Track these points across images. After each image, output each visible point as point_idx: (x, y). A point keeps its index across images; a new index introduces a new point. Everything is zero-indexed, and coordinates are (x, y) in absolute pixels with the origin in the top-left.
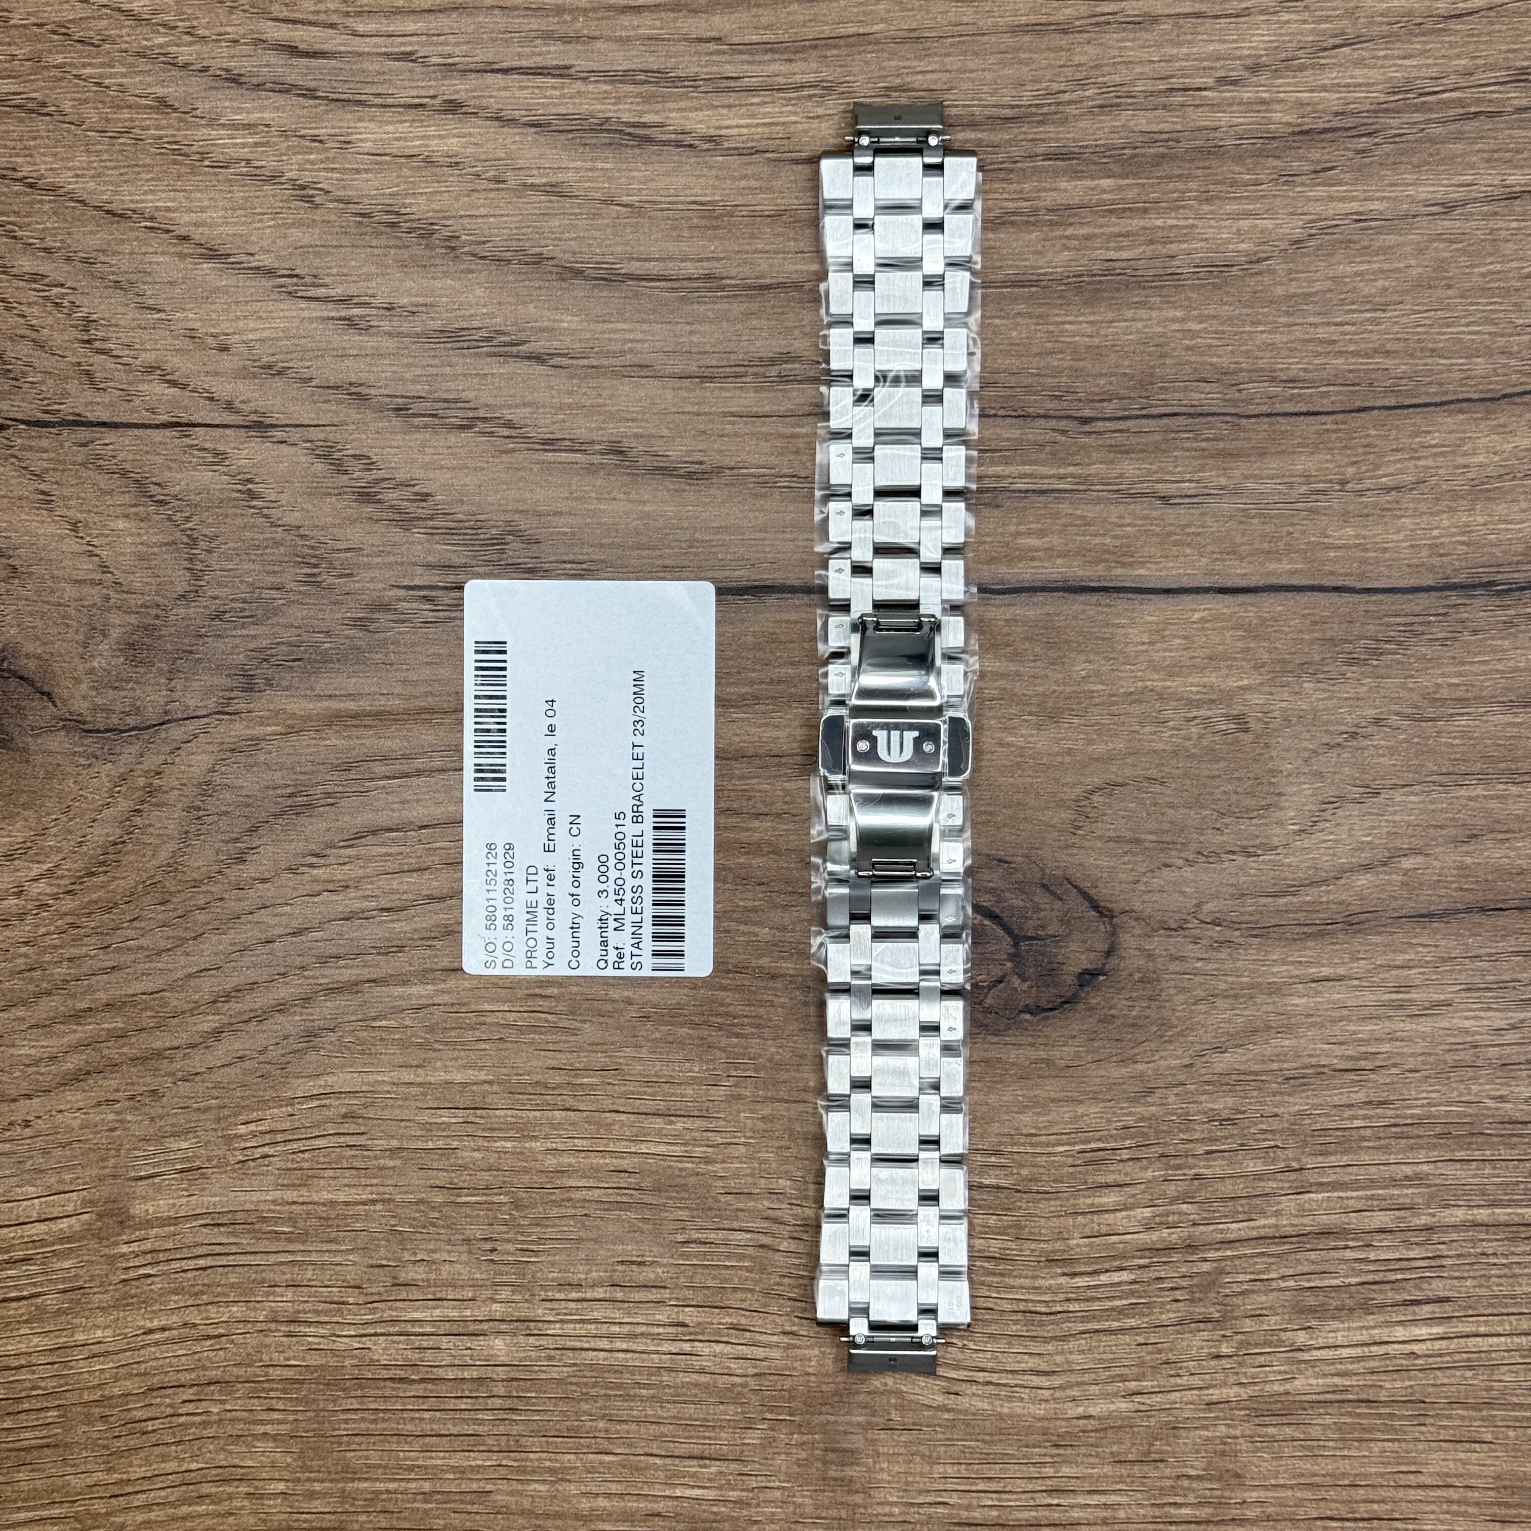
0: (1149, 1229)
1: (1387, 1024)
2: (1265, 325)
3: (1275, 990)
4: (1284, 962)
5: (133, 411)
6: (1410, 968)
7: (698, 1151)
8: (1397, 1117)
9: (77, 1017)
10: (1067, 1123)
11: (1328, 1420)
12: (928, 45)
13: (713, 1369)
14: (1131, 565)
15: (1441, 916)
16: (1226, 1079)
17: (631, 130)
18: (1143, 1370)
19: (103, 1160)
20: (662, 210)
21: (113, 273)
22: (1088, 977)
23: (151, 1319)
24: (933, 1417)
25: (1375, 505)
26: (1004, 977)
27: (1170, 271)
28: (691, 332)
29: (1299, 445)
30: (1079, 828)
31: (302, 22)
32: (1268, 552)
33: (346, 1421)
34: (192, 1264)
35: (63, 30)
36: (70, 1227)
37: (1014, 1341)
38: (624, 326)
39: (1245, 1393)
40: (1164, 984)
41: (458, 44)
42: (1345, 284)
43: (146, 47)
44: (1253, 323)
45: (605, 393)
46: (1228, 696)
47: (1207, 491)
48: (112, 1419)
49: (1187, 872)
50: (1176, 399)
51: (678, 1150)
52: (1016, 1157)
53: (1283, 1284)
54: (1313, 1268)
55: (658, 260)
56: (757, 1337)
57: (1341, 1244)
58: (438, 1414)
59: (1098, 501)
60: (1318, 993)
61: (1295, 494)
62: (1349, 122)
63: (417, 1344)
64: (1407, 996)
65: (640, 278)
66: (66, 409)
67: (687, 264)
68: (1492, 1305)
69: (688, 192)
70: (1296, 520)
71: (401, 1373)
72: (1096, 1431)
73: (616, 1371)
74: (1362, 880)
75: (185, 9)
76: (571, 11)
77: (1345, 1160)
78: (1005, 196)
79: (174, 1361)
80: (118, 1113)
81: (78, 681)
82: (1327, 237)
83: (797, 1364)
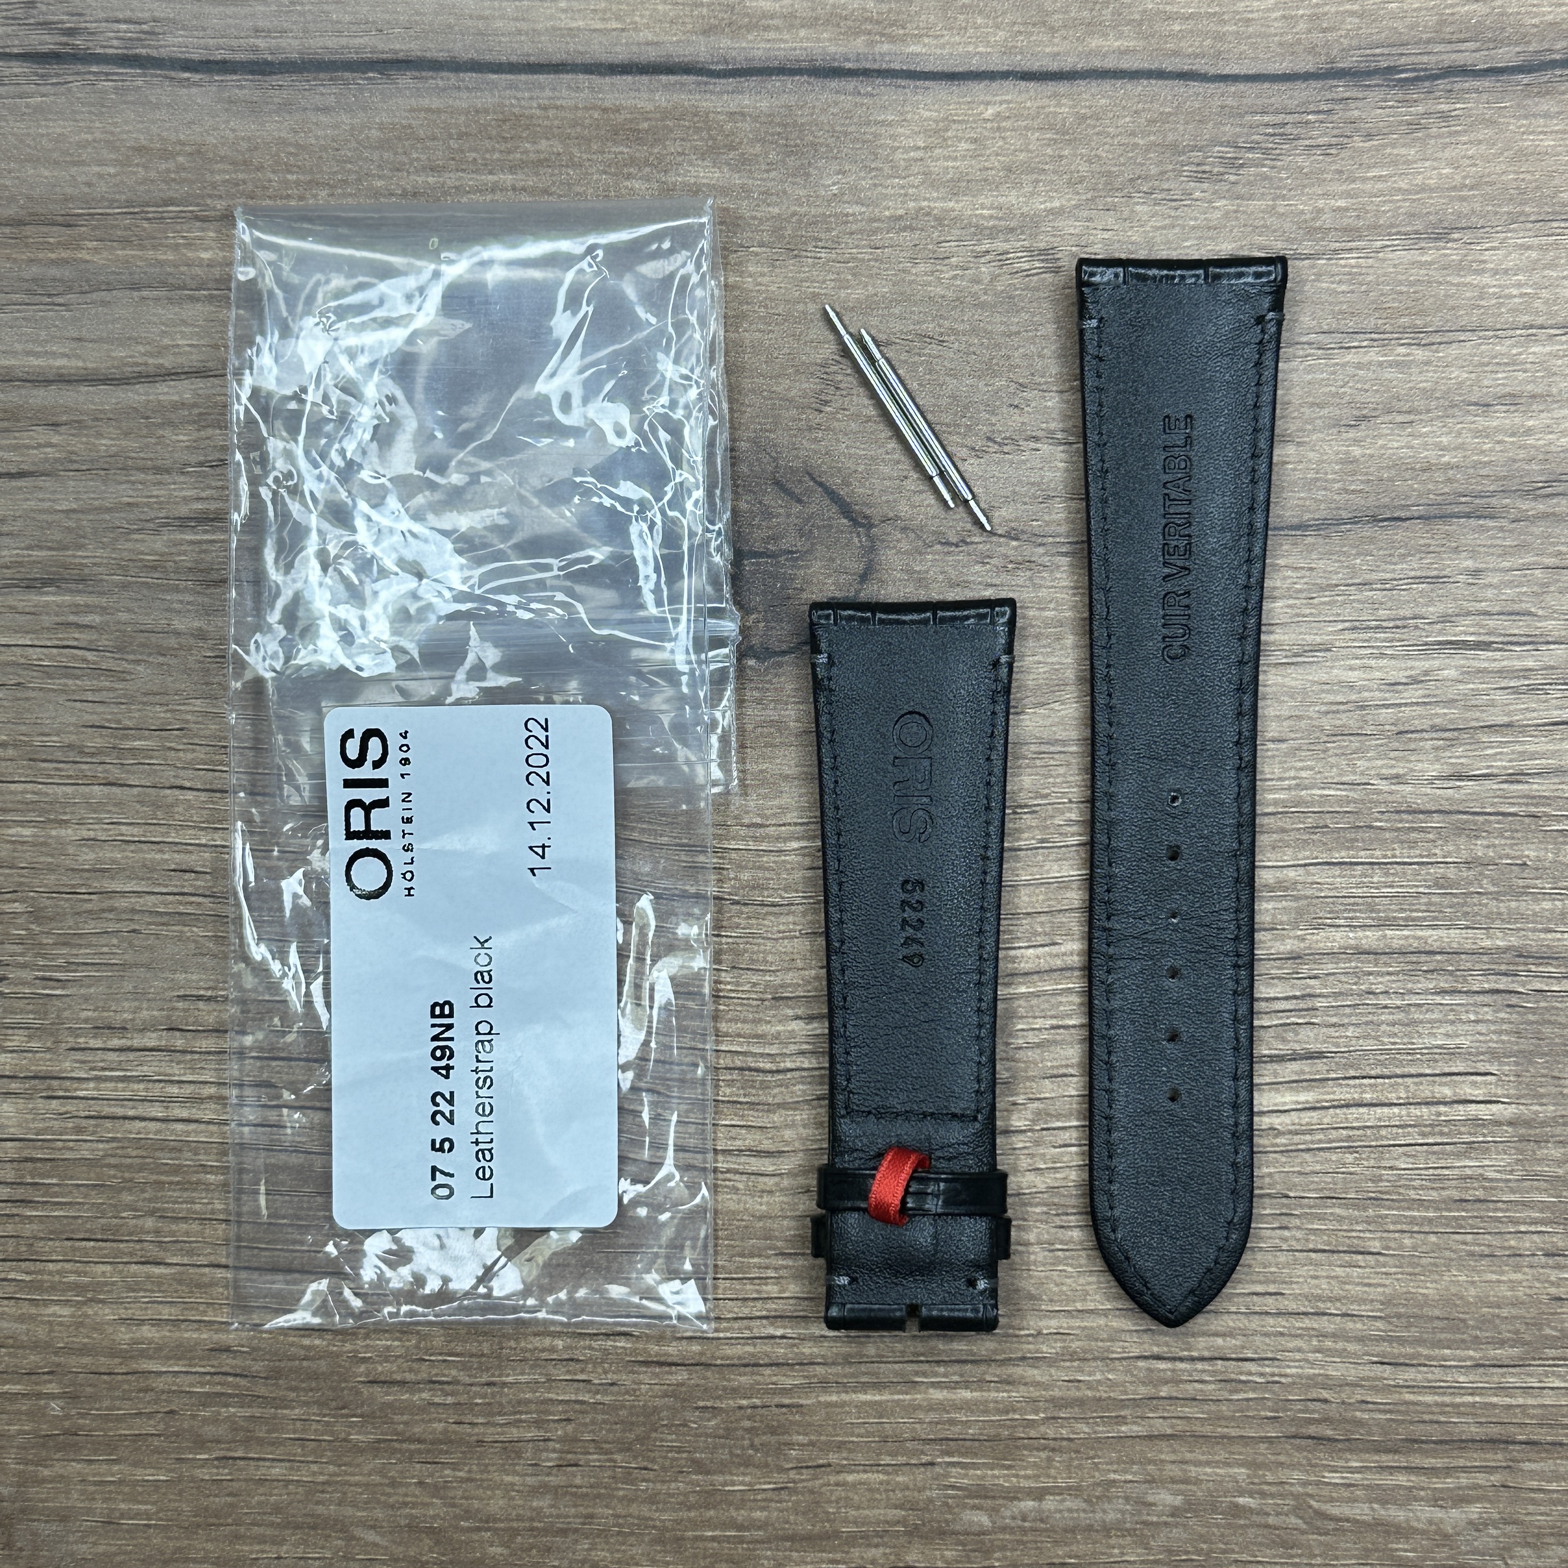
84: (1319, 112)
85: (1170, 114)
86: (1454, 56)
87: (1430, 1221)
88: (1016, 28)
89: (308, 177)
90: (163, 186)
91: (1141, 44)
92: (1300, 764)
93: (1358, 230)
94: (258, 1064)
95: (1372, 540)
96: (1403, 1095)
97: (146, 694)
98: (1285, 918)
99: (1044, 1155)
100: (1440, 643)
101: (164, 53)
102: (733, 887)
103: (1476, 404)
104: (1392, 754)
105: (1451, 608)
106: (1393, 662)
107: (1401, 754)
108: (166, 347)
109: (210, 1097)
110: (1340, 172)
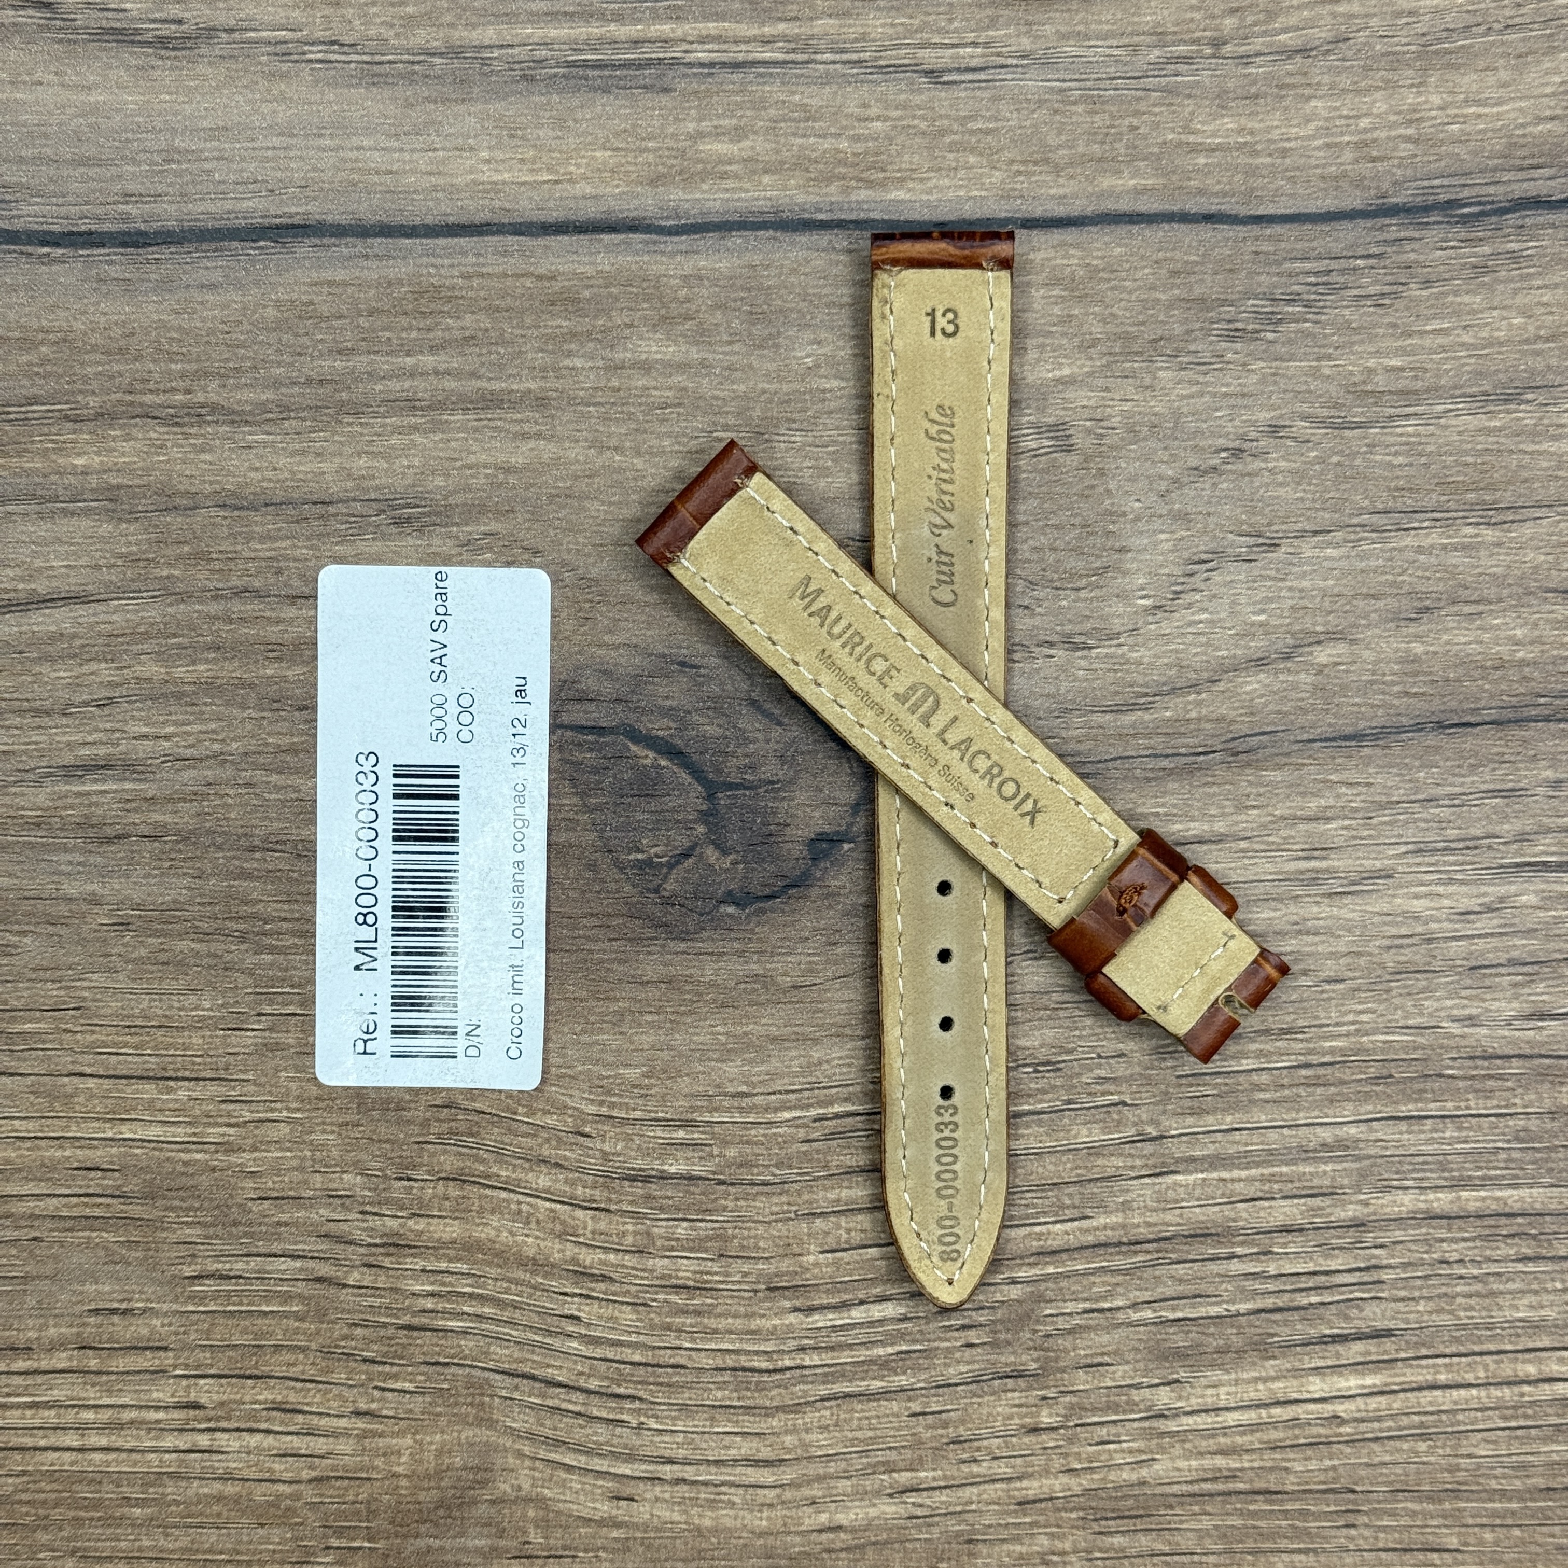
1: (1293, 909)
6: (1328, 819)
7: (214, 1134)
8: (1310, 1052)
10: (796, 1075)
11: (1206, 1523)
13: (246, 1474)
14: (882, 184)
15: (1376, 737)
16: (1045, 1000)
18: (919, 1454)
22: (825, 845)
24: (594, 1536)
25: (1269, 79)
26: (693, 848)
32: (1100, 160)
37: (719, 1415)
39: (1077, 1484)
46: (1039, 395)
47: (1001, 61)
51: (181, 1133)
52: (717, 1129)
53: (1135, 1316)
54: (1182, 1289)
56: (315, 1420)
57: (1224, 1251)
59: (827, 80)
61: (1141, 63)
64: (1324, 864)
68: (1457, 1340)
70: (1142, 106)
72: (847, 1549)
73: (92, 1481)
74: (1253, 684)
77: (1229, 1121)
83: (379, 1462)
84: (1369, 256)
85: (1197, 263)
86: (1525, 185)
87: (1513, 1513)
88: (1015, 167)
89: (195, 366)
90: (25, 382)
91: (1160, 181)
92: (1360, 1007)
93: (1416, 392)
94: (184, 1383)
95: (1437, 749)
96: (1482, 1374)
97: (34, 970)
98: (1346, 1182)
99: (1079, 1454)
100: (1517, 865)
101: (18, 225)
102: (719, 1165)
103: (1555, 591)
104: (1464, 993)
105: (1528, 824)
106: (1464, 888)
107: (1474, 992)
108: (39, 570)
109: (132, 1422)
110: (1395, 326)
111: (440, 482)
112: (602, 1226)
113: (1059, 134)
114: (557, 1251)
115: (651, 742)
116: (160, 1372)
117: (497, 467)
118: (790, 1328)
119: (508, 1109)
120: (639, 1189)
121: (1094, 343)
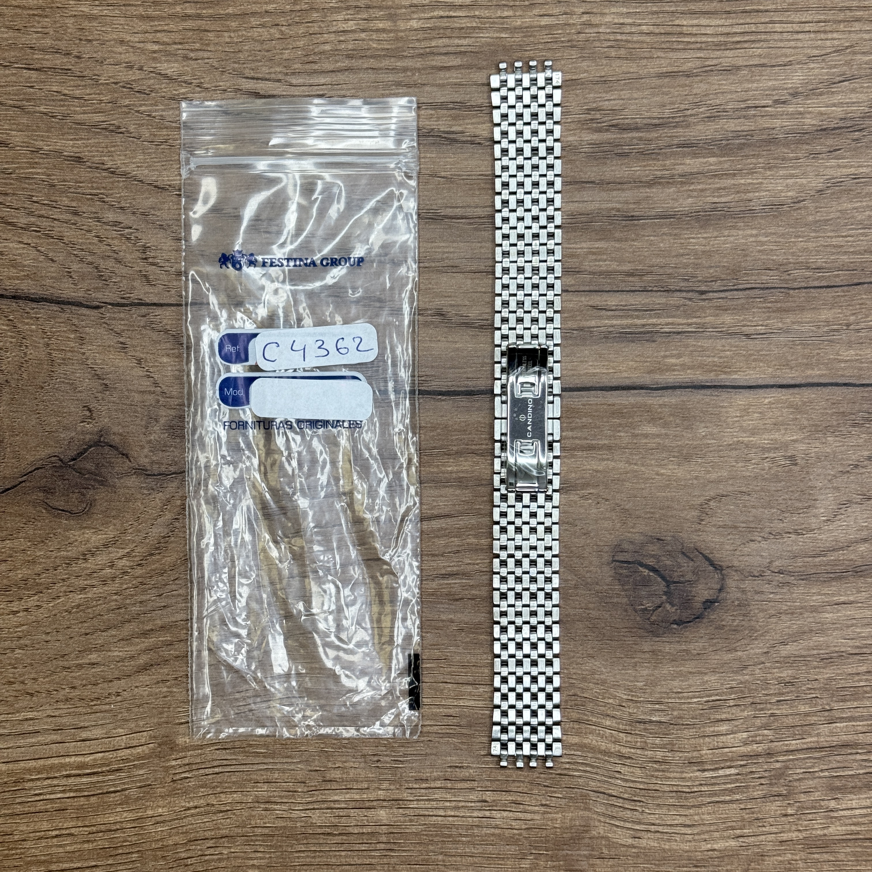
0: (745, 744)
2: (803, 237)
3: (814, 610)
4: (819, 594)
5: (171, 297)
9: (145, 634)
10: (698, 685)
11: (848, 850)
12: (611, 85)
13: (502, 826)
14: (729, 373)
16: (788, 660)
17: (446, 135)
18: (744, 823)
19: (161, 713)
20: (463, 179)
21: (158, 220)
22: (709, 604)
23: (189, 802)
24: (627, 851)
25: (866, 337)
26: (662, 604)
27: (748, 208)
28: (481, 247)
29: (823, 304)
30: (702, 520)
31: (262, 79)
32: (807, 365)
33: (298, 857)
34: (211, 771)
35: (129, 86)
36: (143, 751)
37: (671, 808)
38: (443, 244)
39: (801, 836)
40: (752, 607)
41: (349, 89)
42: (848, 214)
43: (175, 95)
44: (796, 237)
45: (433, 282)
46: (785, 446)
47: (771, 331)
48: (168, 858)
49: (764, 544)
50: (753, 280)
52: (670, 705)
53: (822, 775)
54: (839, 765)
55: (461, 207)
56: (527, 807)
57: (854, 751)
58: (349, 853)
59: (710, 338)
60: (838, 611)
61: (821, 331)
62: (849, 123)
63: (337, 814)
65: (451, 218)
66: (134, 296)
67: (478, 209)
69: (478, 169)
70: (822, 346)
71: (328, 830)
72: (718, 858)
73: (448, 828)
74: (862, 548)
75: (197, 73)
76: (411, 70)
77: (855, 704)
78: (656, 168)
79: (202, 825)
80: (169, 687)
81: (142, 447)
82: (837, 188)
83: (549, 823)
111: (573, 475)
112: (629, 739)
113: (792, 355)
114: (614, 748)
115: (646, 566)
116: (473, 789)
117: (593, 470)
118: (697, 777)
119: (595, 697)
120: (642, 726)
121: (805, 427)
